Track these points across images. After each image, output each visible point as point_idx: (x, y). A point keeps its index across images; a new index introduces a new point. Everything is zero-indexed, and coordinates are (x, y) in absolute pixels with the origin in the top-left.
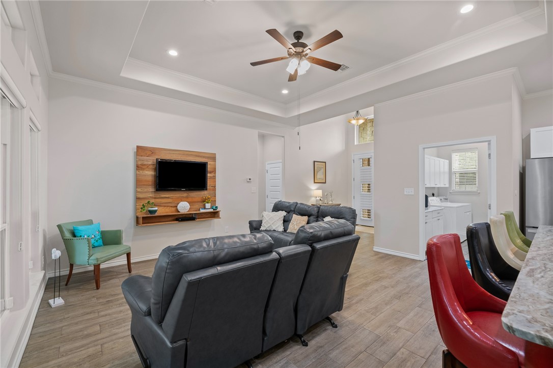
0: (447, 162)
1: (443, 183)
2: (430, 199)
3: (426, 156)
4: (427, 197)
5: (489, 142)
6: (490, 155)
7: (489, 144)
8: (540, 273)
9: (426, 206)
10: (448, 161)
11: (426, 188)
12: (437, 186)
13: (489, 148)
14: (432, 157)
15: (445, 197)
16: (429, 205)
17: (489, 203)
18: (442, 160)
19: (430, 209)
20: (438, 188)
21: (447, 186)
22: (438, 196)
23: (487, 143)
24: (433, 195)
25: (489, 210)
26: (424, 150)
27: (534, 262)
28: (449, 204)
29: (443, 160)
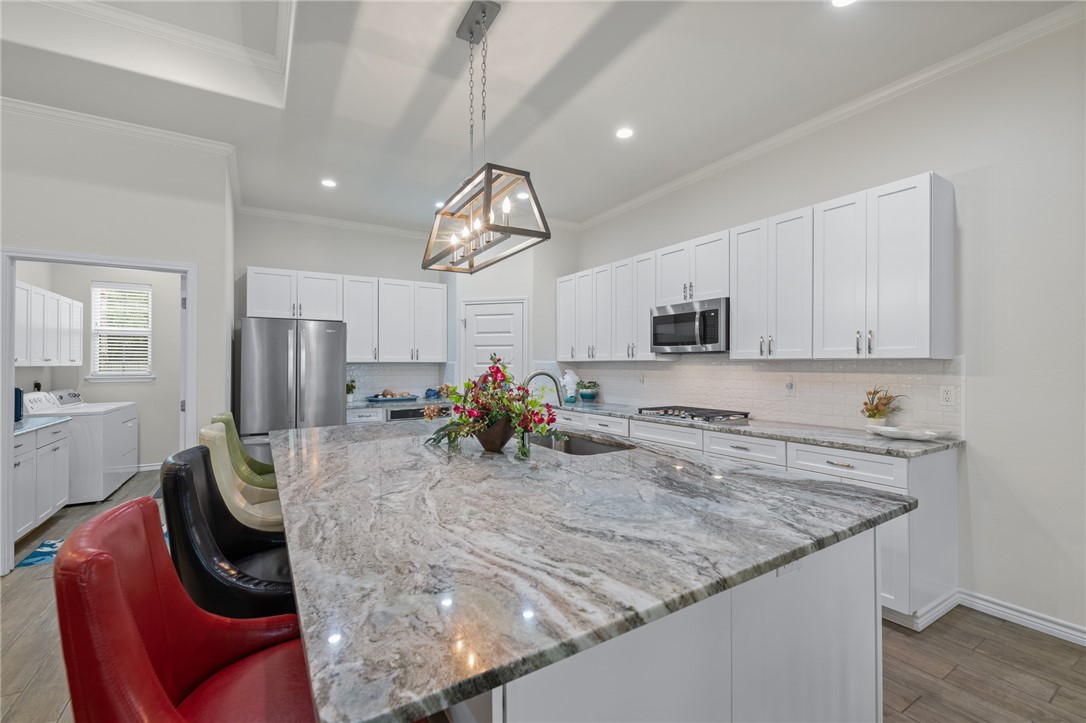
0: (78, 306)
1: (67, 356)
2: (27, 398)
3: (18, 283)
4: (18, 394)
5: (184, 274)
6: (184, 301)
7: (184, 279)
8: (317, 532)
9: (18, 417)
10: (81, 305)
11: (17, 368)
12: (50, 364)
13: (184, 287)
14: (35, 289)
15: (71, 391)
16: (24, 414)
17: (182, 399)
18: (65, 301)
19: (29, 425)
20: (52, 368)
21: (79, 363)
22: (52, 389)
23: (179, 275)
24: (38, 387)
25: (182, 413)
26: (12, 264)
27: (297, 511)
28: (82, 408)
29: (69, 300)
